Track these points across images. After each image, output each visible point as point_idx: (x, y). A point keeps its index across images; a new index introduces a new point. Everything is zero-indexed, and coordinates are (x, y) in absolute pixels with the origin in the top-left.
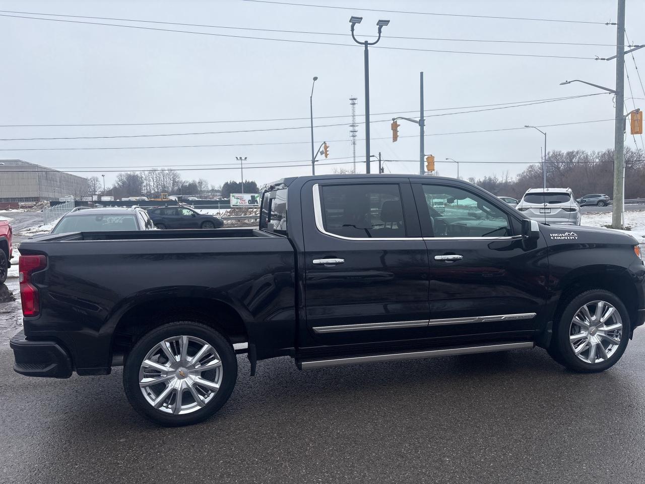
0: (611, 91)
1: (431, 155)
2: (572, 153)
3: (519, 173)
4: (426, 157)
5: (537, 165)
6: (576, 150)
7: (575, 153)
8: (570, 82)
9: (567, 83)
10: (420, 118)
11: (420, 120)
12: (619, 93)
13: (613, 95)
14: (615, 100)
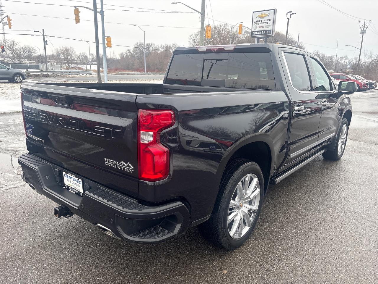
0: (199, 13)
1: (109, 37)
2: (149, 44)
3: (120, 53)
4: (106, 37)
5: (132, 49)
6: (151, 43)
7: (150, 45)
8: (176, 3)
9: (175, 3)
10: (100, 10)
11: (101, 11)
12: (203, 14)
13: (200, 15)
14: (201, 18)
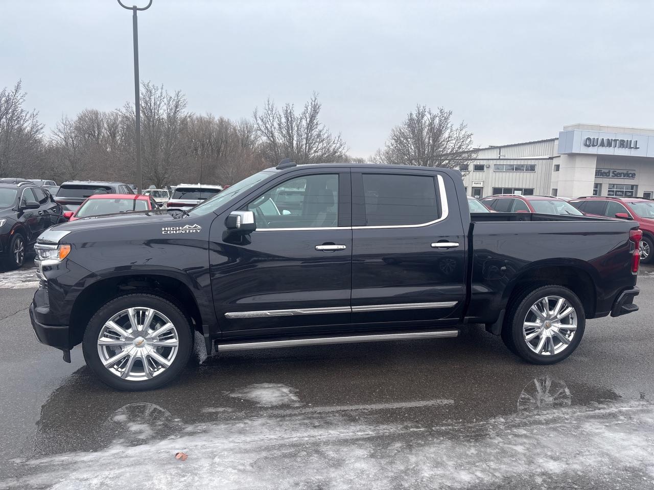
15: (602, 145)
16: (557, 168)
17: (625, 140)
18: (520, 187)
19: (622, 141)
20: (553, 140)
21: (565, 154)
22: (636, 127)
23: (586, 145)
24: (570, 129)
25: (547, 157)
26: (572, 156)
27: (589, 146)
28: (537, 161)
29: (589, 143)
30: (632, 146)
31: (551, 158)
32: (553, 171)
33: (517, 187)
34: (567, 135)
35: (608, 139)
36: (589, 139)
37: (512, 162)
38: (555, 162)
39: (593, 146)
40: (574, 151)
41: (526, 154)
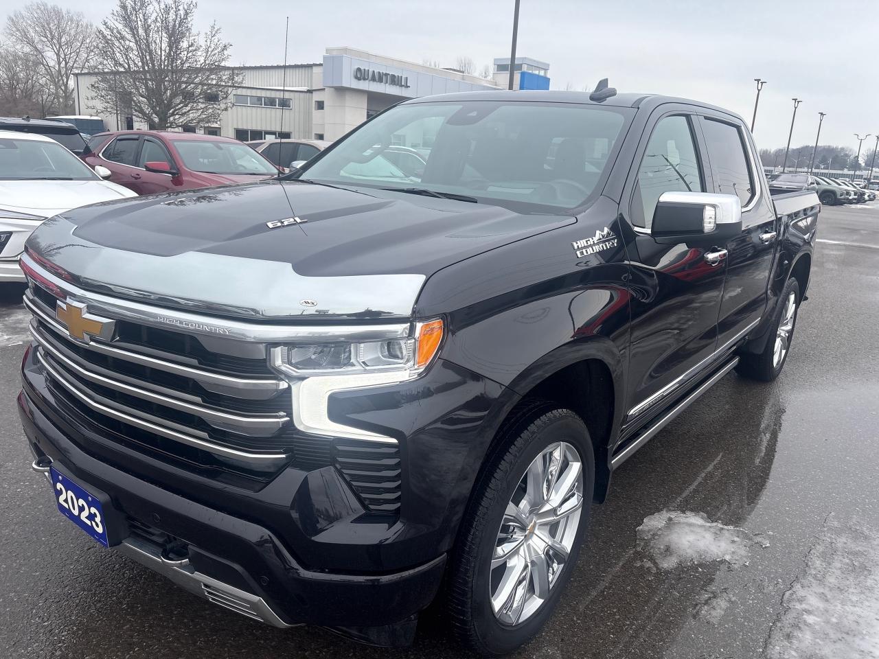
15: (373, 79)
16: (320, 105)
17: (396, 75)
18: (273, 130)
19: (393, 76)
20: (310, 66)
21: (332, 87)
22: (404, 60)
23: (356, 77)
24: (335, 53)
25: (305, 89)
26: (341, 90)
27: (359, 79)
28: (292, 94)
29: (360, 75)
30: (403, 84)
31: (310, 92)
32: (314, 109)
33: (268, 129)
34: (333, 60)
35: (379, 73)
36: (359, 69)
37: (259, 93)
38: (317, 97)
39: (364, 79)
40: (345, 85)
41: (274, 82)
